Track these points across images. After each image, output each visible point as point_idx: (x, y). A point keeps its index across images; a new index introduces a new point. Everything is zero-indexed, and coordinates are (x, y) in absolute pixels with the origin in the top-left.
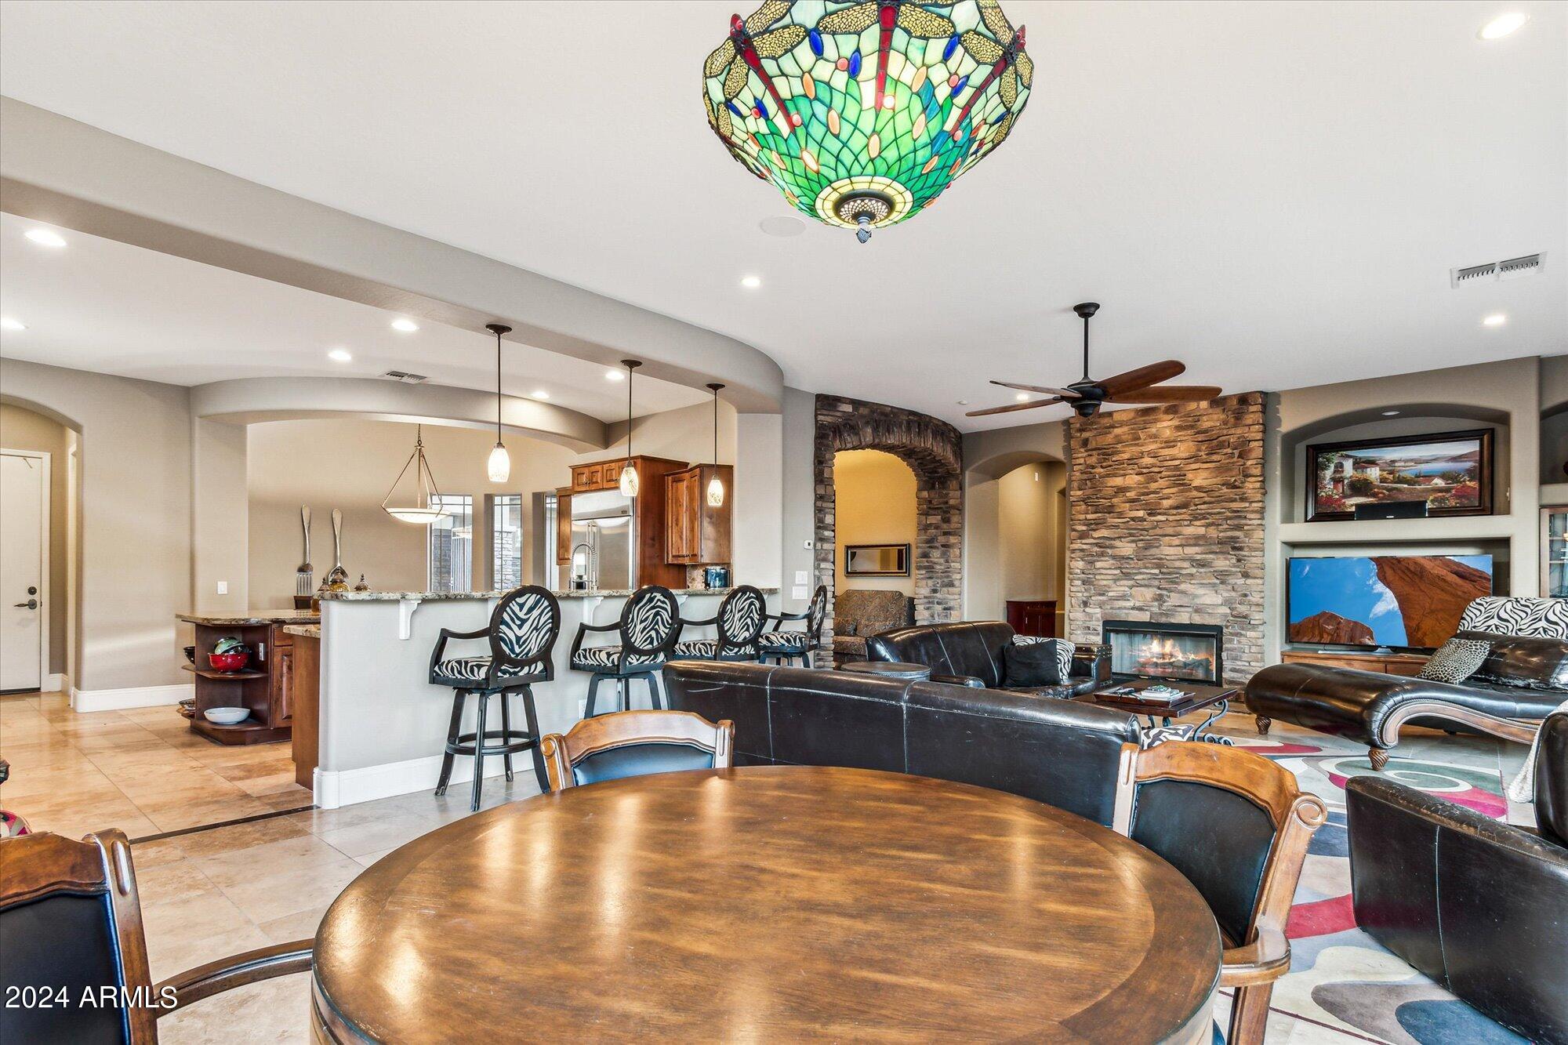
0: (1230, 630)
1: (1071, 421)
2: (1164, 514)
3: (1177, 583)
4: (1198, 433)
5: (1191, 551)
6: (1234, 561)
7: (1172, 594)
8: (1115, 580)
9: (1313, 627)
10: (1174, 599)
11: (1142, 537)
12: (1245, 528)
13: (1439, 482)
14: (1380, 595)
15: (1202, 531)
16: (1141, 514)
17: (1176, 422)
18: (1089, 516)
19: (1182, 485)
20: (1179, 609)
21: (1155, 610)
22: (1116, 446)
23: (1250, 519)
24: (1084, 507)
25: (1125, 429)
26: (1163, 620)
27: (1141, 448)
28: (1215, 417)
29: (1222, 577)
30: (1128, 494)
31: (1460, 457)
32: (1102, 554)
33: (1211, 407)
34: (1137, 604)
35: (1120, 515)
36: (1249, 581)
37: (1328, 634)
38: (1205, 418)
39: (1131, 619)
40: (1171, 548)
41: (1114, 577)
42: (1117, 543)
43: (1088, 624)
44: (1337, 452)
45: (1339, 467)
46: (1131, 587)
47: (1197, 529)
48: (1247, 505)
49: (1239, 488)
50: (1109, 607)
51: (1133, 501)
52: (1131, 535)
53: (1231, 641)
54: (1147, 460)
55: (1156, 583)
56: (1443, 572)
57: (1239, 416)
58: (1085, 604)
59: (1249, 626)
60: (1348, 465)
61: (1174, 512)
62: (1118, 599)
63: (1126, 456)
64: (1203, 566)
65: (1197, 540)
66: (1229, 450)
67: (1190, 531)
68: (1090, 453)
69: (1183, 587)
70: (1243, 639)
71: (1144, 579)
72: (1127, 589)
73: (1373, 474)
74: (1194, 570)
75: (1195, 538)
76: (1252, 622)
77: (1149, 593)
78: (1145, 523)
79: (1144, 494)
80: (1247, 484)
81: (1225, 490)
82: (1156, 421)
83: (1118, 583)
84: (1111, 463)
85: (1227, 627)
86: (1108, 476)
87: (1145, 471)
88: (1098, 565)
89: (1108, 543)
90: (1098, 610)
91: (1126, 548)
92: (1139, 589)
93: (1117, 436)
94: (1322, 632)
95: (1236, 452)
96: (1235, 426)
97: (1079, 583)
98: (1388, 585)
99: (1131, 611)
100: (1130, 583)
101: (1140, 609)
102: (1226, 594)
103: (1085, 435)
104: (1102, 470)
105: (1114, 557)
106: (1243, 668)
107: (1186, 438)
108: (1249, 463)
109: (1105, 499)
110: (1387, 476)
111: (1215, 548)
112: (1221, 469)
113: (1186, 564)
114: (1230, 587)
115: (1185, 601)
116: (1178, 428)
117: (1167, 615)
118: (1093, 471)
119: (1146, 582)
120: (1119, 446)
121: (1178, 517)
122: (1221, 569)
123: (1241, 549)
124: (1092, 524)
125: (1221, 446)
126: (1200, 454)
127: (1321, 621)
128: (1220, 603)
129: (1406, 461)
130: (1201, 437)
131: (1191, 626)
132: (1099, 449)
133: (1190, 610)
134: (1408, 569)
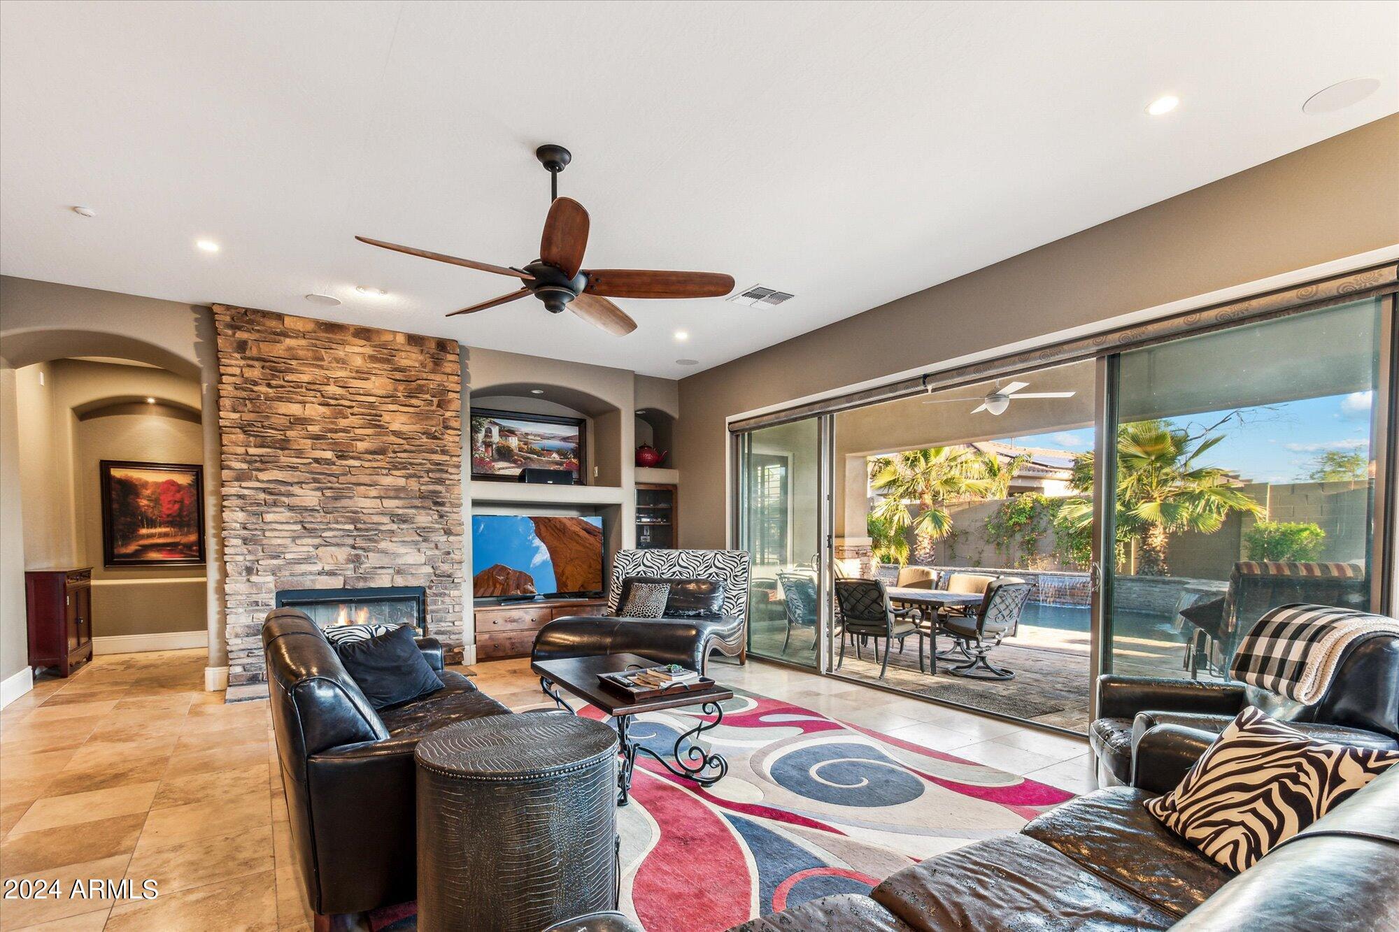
0: (434, 590)
1: (215, 309)
2: (359, 459)
3: (375, 541)
4: (396, 370)
5: (390, 504)
6: (436, 517)
7: (370, 554)
8: (294, 539)
9: (489, 578)
10: (372, 560)
11: (329, 485)
12: (447, 482)
13: (555, 456)
14: (538, 548)
15: (402, 482)
16: (329, 455)
17: (369, 351)
18: (252, 451)
19: (379, 426)
20: (379, 571)
21: (350, 573)
22: (289, 361)
23: (451, 474)
24: (241, 436)
25: (303, 342)
26: (361, 585)
27: (327, 372)
28: (414, 356)
29: (424, 534)
30: (310, 428)
31: (568, 438)
32: (275, 504)
33: (409, 344)
34: (327, 568)
35: (299, 453)
36: (451, 538)
37: (500, 583)
38: (403, 354)
39: (318, 587)
40: (368, 500)
41: (293, 534)
42: (296, 490)
43: (255, 598)
44: (487, 417)
45: (489, 431)
46: (317, 547)
47: (395, 480)
48: (447, 458)
49: (439, 439)
50: (287, 573)
51: (317, 437)
52: (316, 481)
53: (435, 603)
54: (332, 389)
55: (350, 541)
56: (577, 529)
57: (437, 362)
58: (249, 571)
59: (452, 585)
60: (495, 430)
61: (370, 457)
62: (298, 562)
63: (305, 378)
64: (404, 522)
65: (397, 493)
66: (428, 397)
67: (387, 481)
68: (251, 362)
69: (383, 545)
70: (447, 599)
71: (335, 537)
72: (311, 549)
73: (513, 442)
74: (395, 527)
75: (395, 490)
76: (456, 581)
77: (342, 554)
78: (334, 467)
79: (331, 431)
80: (446, 436)
81: (425, 439)
82: (343, 343)
83: (298, 542)
84: (282, 383)
85: (430, 588)
86: (280, 399)
87: (332, 402)
88: (269, 517)
89: (283, 489)
90: (270, 578)
91: (309, 497)
92: (328, 548)
93: (290, 349)
94: (495, 582)
95: (435, 400)
96: (433, 371)
97: (239, 542)
98: (543, 539)
99: (318, 577)
100: (317, 541)
101: (331, 573)
102: (429, 553)
103: (240, 335)
104: (270, 390)
105: (291, 508)
106: (448, 629)
107: (382, 372)
108: (448, 414)
109: (276, 429)
110: (523, 446)
111: (417, 502)
112: (421, 416)
113: (386, 520)
114: (432, 545)
115: (385, 561)
116: (373, 358)
117: (365, 579)
118: (256, 388)
119: (338, 541)
120: (294, 362)
121: (375, 464)
122: (424, 525)
123: (442, 504)
124: (256, 461)
125: (420, 390)
126: (399, 394)
127: (494, 573)
128: (423, 561)
129: (535, 435)
130: (398, 376)
131: (394, 589)
132: (264, 360)
133: (391, 571)
134: (556, 527)
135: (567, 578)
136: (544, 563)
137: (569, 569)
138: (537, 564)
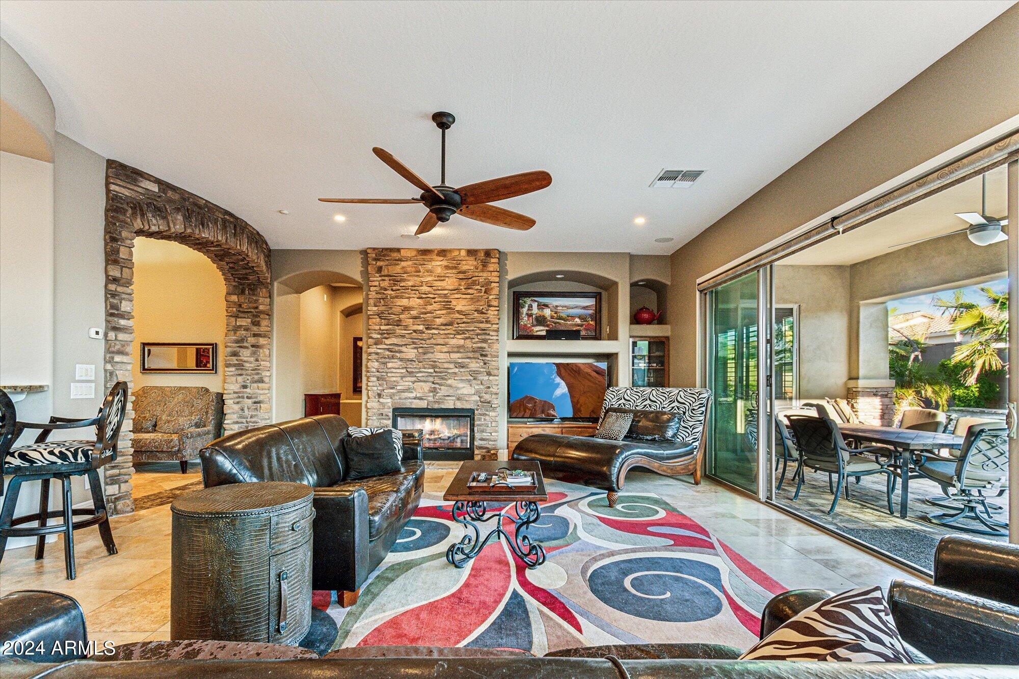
0: (479, 411)
1: (369, 251)
2: (437, 329)
3: (446, 379)
4: (460, 272)
5: (455, 356)
6: (482, 364)
7: (442, 387)
8: (402, 377)
9: (520, 405)
10: (443, 391)
11: (421, 345)
12: (489, 341)
13: (578, 320)
14: (558, 384)
15: (462, 342)
16: (421, 327)
17: (445, 263)
18: (383, 327)
19: (449, 308)
20: (447, 398)
21: (431, 399)
22: (403, 275)
23: (492, 336)
24: (378, 320)
25: (410, 263)
26: (436, 406)
27: (421, 279)
28: (471, 263)
29: (474, 374)
30: (412, 312)
31: (587, 307)
32: (393, 357)
33: (468, 256)
34: (418, 395)
35: (406, 328)
36: (491, 378)
37: (529, 409)
38: (464, 262)
39: (414, 406)
40: (442, 354)
41: (402, 375)
42: (404, 349)
43: (381, 411)
44: (530, 297)
45: (530, 306)
46: (414, 382)
47: (458, 341)
48: (490, 326)
49: (485, 313)
50: (397, 398)
51: (415, 318)
52: (414, 343)
53: (480, 420)
54: (425, 289)
55: (431, 379)
56: (589, 371)
57: (485, 265)
58: (379, 395)
59: (491, 409)
60: (535, 305)
61: (444, 327)
62: (403, 391)
63: (410, 283)
64: (463, 367)
65: (459, 349)
66: (479, 287)
67: (453, 342)
68: (383, 278)
69: (449, 382)
70: (487, 418)
71: (423, 376)
72: (411, 384)
73: (547, 312)
74: (457, 370)
75: (458, 347)
76: (493, 406)
77: (427, 387)
78: (424, 335)
79: (423, 313)
80: (489, 312)
81: (476, 314)
82: (431, 260)
83: (404, 379)
84: (399, 288)
85: (477, 410)
86: (397, 297)
87: (424, 296)
88: (390, 365)
89: (397, 348)
90: (389, 400)
91: (410, 353)
92: (419, 383)
93: (403, 268)
94: (526, 408)
95: (483, 289)
96: (483, 271)
97: (375, 379)
98: (562, 378)
99: (414, 400)
100: (414, 379)
101: (420, 399)
102: (477, 387)
103: (379, 263)
104: (392, 293)
105: (401, 360)
106: (487, 437)
107: (452, 275)
108: (491, 297)
109: (395, 315)
110: (554, 315)
111: (471, 355)
112: (474, 300)
113: (452, 366)
114: (479, 382)
115: (451, 392)
116: (447, 267)
117: (439, 403)
118: (385, 292)
119: (424, 379)
120: (405, 275)
121: (446, 332)
122: (474, 369)
123: (486, 356)
124: (384, 333)
125: (474, 283)
126: (462, 287)
127: (525, 402)
128: (473, 392)
129: (563, 307)
130: (461, 276)
131: (455, 410)
132: (391, 276)
133: (454, 398)
134: (572, 369)
135: (581, 406)
136: (563, 395)
137: (582, 400)
138: (558, 396)
